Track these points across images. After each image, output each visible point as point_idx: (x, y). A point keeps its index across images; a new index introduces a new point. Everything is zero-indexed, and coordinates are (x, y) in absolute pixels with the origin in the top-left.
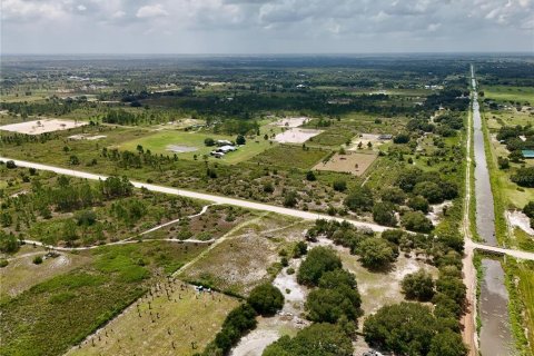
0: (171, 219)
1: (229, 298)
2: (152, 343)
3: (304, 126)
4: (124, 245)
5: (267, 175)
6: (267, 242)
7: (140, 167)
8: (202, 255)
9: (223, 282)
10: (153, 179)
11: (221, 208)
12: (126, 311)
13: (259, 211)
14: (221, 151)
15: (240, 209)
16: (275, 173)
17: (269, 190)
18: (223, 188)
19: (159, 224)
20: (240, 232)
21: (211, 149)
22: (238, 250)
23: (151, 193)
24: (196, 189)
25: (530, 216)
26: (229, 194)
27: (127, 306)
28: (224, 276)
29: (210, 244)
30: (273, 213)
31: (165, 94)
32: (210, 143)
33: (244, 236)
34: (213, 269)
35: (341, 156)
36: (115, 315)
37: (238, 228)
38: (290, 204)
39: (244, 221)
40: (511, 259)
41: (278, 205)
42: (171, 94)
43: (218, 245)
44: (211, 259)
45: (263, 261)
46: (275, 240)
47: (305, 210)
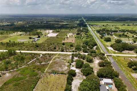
0: (34, 59)
1: (63, 75)
2: (51, 89)
3: (53, 32)
4: (25, 67)
5: (52, 45)
6: (63, 60)
7: (14, 47)
8: (48, 66)
9: (58, 71)
10: (20, 49)
11: (45, 54)
12: (38, 83)
13: (56, 54)
14: (35, 40)
15: (51, 54)
16: (54, 44)
17: (55, 48)
18: (43, 49)
19: (31, 61)
20: (54, 59)
21: (32, 40)
22: (57, 63)
23: (23, 53)
24: (35, 50)
25: (112, 47)
26: (45, 50)
27: (37, 82)
28: (58, 70)
29: (49, 63)
30: (60, 54)
31: (6, 25)
32: (30, 38)
33: (56, 60)
34: (54, 69)
35: (67, 39)
36: (36, 85)
37: (53, 58)
38: (63, 51)
39: (54, 57)
40: (113, 56)
41: (59, 51)
42: (8, 25)
43: (51, 63)
44: (52, 67)
45: (65, 65)
46: (65, 60)
47: (67, 52)
